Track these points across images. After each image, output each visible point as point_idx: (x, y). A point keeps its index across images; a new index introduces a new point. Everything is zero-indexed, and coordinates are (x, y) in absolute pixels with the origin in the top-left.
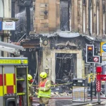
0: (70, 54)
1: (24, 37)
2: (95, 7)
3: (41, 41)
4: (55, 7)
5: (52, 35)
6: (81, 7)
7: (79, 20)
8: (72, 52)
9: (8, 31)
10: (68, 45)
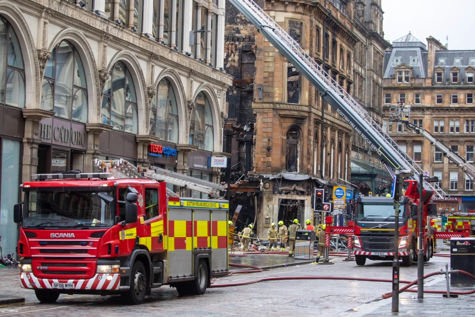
0: (297, 201)
1: (243, 179)
2: (329, 144)
3: (262, 183)
4: (280, 142)
5: (276, 176)
6: (312, 143)
7: (309, 159)
8: (298, 198)
9: (218, 168)
10: (295, 190)
